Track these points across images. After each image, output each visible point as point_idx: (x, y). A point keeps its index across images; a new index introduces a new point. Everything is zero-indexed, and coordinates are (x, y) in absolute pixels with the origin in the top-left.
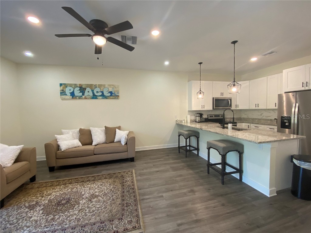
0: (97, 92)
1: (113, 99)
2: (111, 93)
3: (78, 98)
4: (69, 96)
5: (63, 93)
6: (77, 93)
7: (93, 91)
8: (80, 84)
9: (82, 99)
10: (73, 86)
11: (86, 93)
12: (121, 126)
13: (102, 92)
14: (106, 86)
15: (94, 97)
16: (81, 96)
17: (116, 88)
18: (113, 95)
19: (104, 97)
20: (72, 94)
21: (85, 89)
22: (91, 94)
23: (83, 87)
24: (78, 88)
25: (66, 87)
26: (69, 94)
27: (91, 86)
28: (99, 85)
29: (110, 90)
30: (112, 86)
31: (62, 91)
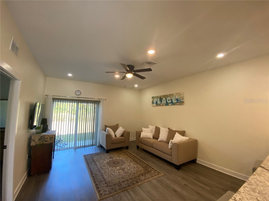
0: (169, 100)
1: (179, 105)
2: (177, 100)
3: (159, 105)
4: (155, 105)
5: (153, 103)
6: (159, 102)
7: (166, 99)
8: (160, 96)
9: (161, 106)
10: (157, 98)
11: (163, 102)
12: (186, 131)
13: (172, 100)
14: (174, 94)
15: (167, 104)
16: (160, 104)
17: (181, 95)
18: (180, 102)
19: (173, 103)
20: (156, 102)
21: (162, 99)
22: (165, 102)
23: (162, 97)
24: (159, 99)
25: (154, 99)
26: (155, 103)
27: (166, 96)
28: (169, 94)
29: (177, 98)
30: (178, 94)
31: (153, 101)
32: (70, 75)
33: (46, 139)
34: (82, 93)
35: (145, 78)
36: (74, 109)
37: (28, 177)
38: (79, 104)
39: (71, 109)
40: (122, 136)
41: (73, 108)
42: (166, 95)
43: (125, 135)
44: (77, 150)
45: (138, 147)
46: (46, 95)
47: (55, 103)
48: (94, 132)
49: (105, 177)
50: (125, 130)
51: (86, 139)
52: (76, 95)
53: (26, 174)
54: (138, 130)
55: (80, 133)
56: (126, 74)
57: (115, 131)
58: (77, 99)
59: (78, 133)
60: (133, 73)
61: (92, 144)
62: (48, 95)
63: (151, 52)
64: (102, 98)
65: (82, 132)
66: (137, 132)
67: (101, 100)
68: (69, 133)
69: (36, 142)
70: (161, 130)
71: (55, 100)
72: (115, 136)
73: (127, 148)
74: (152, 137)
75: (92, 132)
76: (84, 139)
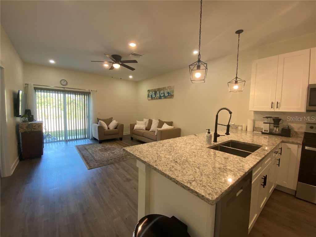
0: (162, 94)
1: (169, 98)
2: (168, 93)
3: (153, 99)
4: (150, 98)
5: (148, 96)
6: (154, 96)
7: (160, 93)
8: (155, 89)
10: (152, 91)
11: (157, 95)
12: (173, 122)
13: (164, 93)
14: (167, 88)
15: (160, 98)
16: (155, 98)
17: (171, 88)
18: (170, 95)
19: (165, 97)
20: (152, 96)
21: (157, 92)
22: (159, 96)
23: (156, 91)
24: (154, 92)
25: (150, 92)
26: (150, 97)
27: (159, 90)
28: (163, 88)
29: (168, 91)
30: (169, 88)
31: (148, 94)
32: (52, 62)
33: (35, 127)
34: (68, 83)
35: (134, 69)
36: (61, 104)
37: (20, 161)
38: (66, 95)
39: (57, 103)
40: (116, 128)
41: (60, 102)
42: (159, 88)
43: (118, 128)
44: (68, 142)
45: (132, 139)
46: (26, 84)
47: (37, 93)
48: (86, 128)
49: (95, 157)
50: (118, 123)
51: (78, 135)
52: (61, 84)
53: (18, 158)
54: (132, 123)
55: (70, 129)
56: (113, 64)
57: (108, 124)
58: (63, 89)
59: (68, 129)
60: (120, 63)
61: (84, 137)
62: (28, 84)
63: (133, 45)
64: (93, 89)
65: (73, 129)
66: (131, 125)
67: (91, 92)
68: (58, 130)
69: (24, 129)
70: (153, 122)
71: (37, 90)
72: (109, 128)
73: (121, 139)
74: (144, 128)
75: (84, 128)
76: (75, 134)
